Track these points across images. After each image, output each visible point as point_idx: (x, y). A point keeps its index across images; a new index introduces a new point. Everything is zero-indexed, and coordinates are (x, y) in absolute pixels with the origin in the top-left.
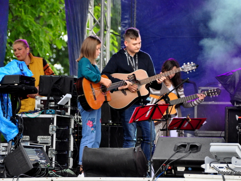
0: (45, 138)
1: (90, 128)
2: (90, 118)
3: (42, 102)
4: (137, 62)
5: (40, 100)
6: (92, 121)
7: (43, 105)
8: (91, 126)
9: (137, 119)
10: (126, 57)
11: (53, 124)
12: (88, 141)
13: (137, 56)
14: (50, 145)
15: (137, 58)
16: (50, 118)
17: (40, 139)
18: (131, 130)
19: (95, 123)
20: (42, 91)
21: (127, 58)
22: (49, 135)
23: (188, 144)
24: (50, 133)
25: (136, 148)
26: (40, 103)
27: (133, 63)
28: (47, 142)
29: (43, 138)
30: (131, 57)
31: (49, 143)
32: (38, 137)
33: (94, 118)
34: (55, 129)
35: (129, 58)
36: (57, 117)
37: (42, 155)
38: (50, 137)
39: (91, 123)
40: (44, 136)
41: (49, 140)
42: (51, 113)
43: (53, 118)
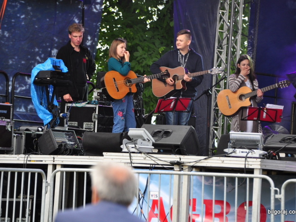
0: (89, 124)
1: (121, 117)
2: (120, 109)
3: (99, 94)
4: (186, 60)
5: (97, 93)
6: (122, 112)
7: (99, 97)
8: (121, 116)
9: (162, 109)
10: (178, 54)
11: (95, 112)
12: (119, 128)
13: (188, 55)
14: (93, 130)
15: (188, 57)
16: (93, 108)
17: (85, 125)
18: (171, 118)
19: (124, 113)
20: (99, 85)
21: (179, 56)
22: (92, 122)
23: (163, 130)
24: (93, 120)
25: (124, 133)
26: (97, 95)
27: (182, 60)
28: (90, 128)
29: (88, 124)
30: (182, 56)
31: (92, 129)
32: (84, 123)
33: (124, 108)
34: (96, 117)
35: (181, 55)
36: (99, 106)
37: (72, 138)
38: (93, 123)
39: (121, 113)
40: (89, 123)
41: (92, 126)
42: (94, 103)
43: (96, 108)
